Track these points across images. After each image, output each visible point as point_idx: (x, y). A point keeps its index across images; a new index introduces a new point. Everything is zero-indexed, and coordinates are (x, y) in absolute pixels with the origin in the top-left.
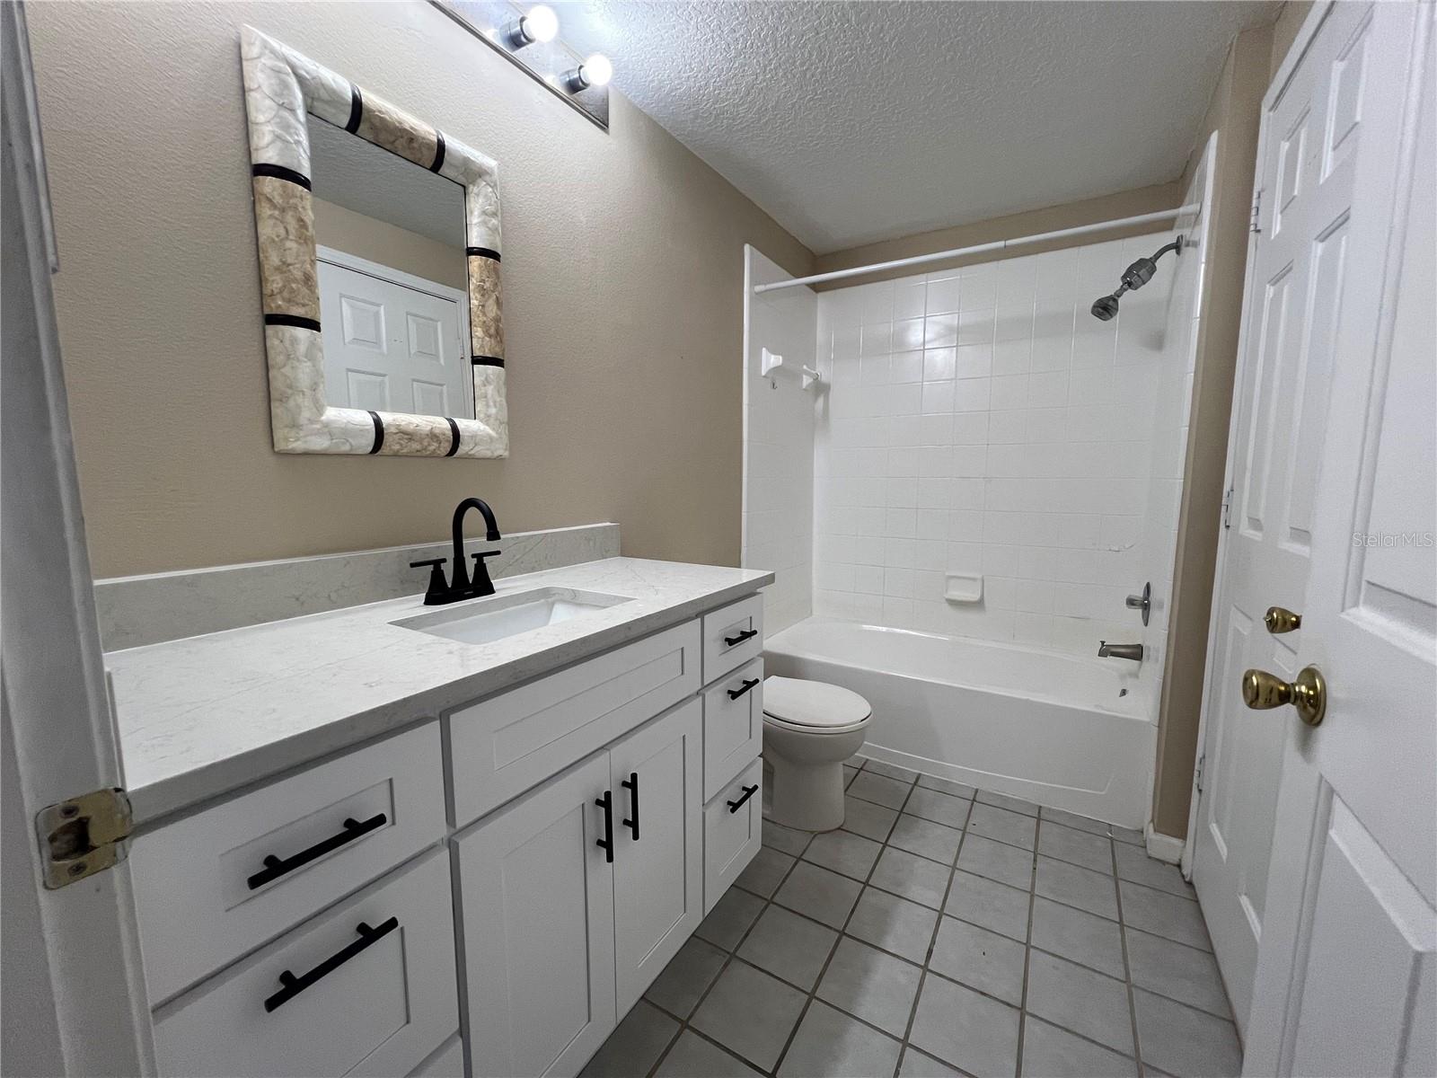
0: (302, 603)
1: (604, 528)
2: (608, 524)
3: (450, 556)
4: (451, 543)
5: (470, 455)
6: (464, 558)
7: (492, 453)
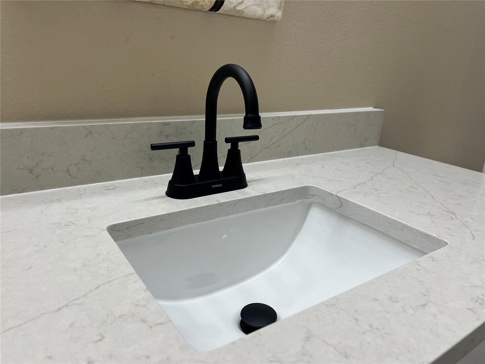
0: (37, 177)
1: (369, 113)
2: (371, 109)
3: (200, 138)
4: (202, 118)
5: (239, 11)
6: (216, 142)
7: (264, 10)
